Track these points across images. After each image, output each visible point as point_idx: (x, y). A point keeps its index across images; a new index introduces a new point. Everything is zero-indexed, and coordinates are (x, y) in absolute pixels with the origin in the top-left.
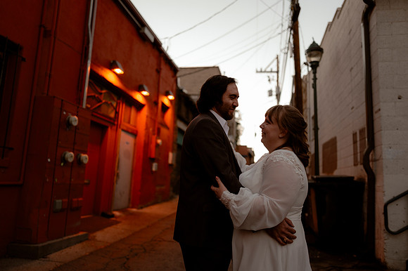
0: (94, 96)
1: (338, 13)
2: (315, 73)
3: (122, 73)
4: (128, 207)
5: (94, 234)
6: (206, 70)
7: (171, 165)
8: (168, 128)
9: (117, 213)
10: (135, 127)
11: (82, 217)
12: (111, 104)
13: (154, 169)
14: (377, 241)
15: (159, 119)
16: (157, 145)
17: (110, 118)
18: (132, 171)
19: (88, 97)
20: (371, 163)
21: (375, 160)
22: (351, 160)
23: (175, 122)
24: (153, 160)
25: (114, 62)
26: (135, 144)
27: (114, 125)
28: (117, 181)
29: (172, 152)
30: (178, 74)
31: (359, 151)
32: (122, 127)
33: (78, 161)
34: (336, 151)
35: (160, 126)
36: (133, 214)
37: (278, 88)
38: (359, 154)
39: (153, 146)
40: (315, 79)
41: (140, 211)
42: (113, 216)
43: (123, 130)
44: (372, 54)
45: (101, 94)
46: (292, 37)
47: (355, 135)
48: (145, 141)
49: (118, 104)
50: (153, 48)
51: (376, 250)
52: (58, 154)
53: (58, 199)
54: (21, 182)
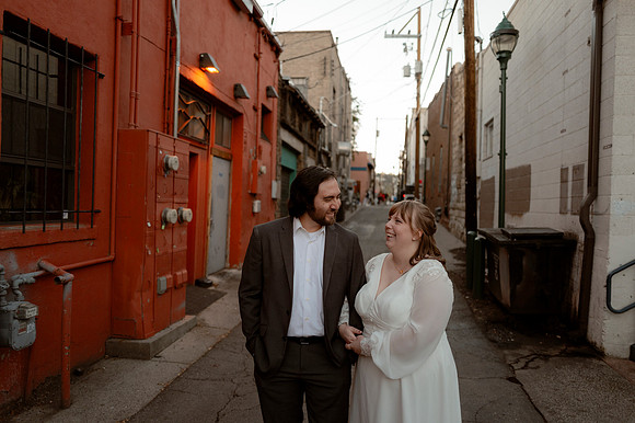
0: (181, 112)
2: (504, 69)
3: (217, 72)
4: (226, 268)
5: (201, 316)
7: (274, 200)
9: (214, 279)
10: (229, 148)
12: (200, 119)
13: (256, 210)
14: (591, 320)
15: (260, 133)
16: (260, 174)
17: (200, 141)
18: (227, 215)
19: (178, 113)
20: (591, 217)
21: (597, 214)
22: (555, 205)
23: (278, 134)
24: (254, 196)
25: (206, 55)
26: (230, 175)
27: (205, 150)
28: (211, 232)
29: (276, 180)
31: (570, 195)
32: (213, 151)
34: (529, 186)
35: (261, 144)
37: (418, 62)
38: (569, 200)
39: (254, 176)
40: (504, 79)
42: (211, 284)
43: (215, 156)
47: (564, 171)
49: (208, 117)
50: (250, 20)
51: (589, 330)
52: (158, 214)
53: (161, 275)
54: (112, 257)
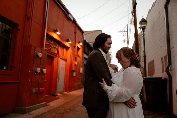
0: (48, 44)
1: (154, 5)
2: (144, 32)
3: (60, 34)
4: (64, 92)
5: (49, 103)
6: (96, 32)
7: (82, 73)
8: (80, 57)
9: (59, 94)
10: (66, 57)
11: (44, 96)
12: (55, 47)
13: (74, 75)
14: (173, 106)
15: (76, 53)
16: (75, 65)
17: (55, 54)
18: (65, 76)
19: (46, 45)
20: (170, 71)
21: (172, 70)
22: (161, 70)
23: (83, 55)
24: (74, 71)
25: (57, 29)
26: (66, 65)
27: (57, 56)
28: (58, 80)
29: (82, 68)
30: (84, 34)
31: (164, 66)
32: (60, 57)
33: (42, 72)
34: (154, 66)
35: (76, 57)
36: (65, 95)
37: (128, 39)
38: (164, 67)
39: (73, 65)
40: (144, 34)
41: (69, 93)
42: (57, 95)
43: (61, 58)
44: (169, 22)
45: (51, 43)
46: (133, 16)
47: (162, 59)
48: (70, 63)
49: (58, 47)
50: (73, 23)
51: (173, 110)
52: (33, 69)
53: (34, 88)
54: (19, 81)
